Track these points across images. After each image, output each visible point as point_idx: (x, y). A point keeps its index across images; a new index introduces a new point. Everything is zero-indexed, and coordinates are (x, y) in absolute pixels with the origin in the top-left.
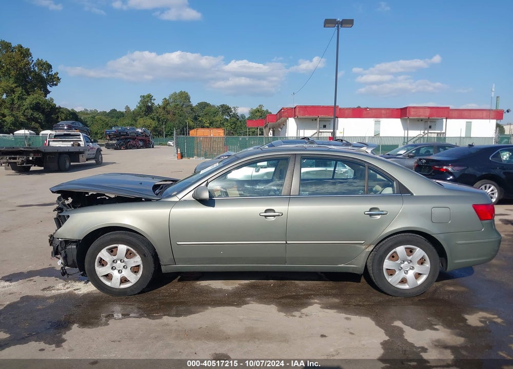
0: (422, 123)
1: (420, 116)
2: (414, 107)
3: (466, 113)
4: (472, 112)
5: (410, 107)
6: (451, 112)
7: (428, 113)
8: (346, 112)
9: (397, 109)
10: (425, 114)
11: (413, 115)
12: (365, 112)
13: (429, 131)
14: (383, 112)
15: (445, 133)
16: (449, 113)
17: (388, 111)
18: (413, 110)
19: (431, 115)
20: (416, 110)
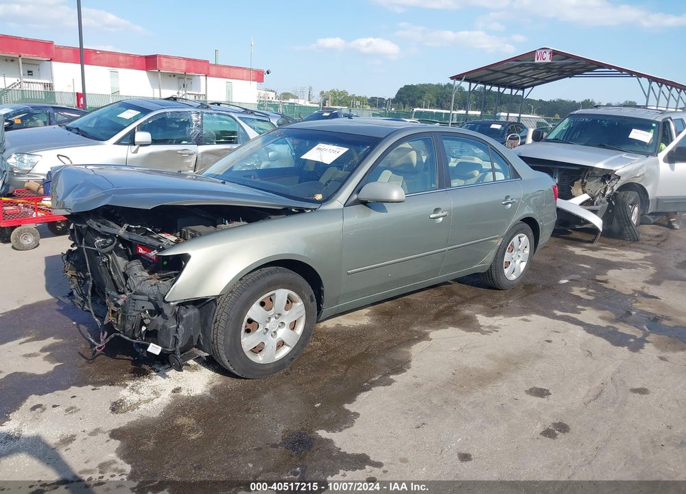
0: (175, 79)
1: (174, 69)
2: (165, 57)
3: (225, 71)
4: (231, 69)
5: (160, 56)
6: (211, 68)
7: (183, 66)
8: (64, 52)
9: (141, 57)
10: (181, 68)
11: (164, 66)
12: (93, 57)
13: (187, 92)
14: (121, 58)
15: (205, 95)
16: (208, 69)
17: (128, 58)
18: (164, 60)
19: (188, 70)
20: (168, 60)
